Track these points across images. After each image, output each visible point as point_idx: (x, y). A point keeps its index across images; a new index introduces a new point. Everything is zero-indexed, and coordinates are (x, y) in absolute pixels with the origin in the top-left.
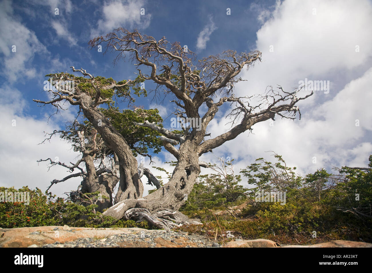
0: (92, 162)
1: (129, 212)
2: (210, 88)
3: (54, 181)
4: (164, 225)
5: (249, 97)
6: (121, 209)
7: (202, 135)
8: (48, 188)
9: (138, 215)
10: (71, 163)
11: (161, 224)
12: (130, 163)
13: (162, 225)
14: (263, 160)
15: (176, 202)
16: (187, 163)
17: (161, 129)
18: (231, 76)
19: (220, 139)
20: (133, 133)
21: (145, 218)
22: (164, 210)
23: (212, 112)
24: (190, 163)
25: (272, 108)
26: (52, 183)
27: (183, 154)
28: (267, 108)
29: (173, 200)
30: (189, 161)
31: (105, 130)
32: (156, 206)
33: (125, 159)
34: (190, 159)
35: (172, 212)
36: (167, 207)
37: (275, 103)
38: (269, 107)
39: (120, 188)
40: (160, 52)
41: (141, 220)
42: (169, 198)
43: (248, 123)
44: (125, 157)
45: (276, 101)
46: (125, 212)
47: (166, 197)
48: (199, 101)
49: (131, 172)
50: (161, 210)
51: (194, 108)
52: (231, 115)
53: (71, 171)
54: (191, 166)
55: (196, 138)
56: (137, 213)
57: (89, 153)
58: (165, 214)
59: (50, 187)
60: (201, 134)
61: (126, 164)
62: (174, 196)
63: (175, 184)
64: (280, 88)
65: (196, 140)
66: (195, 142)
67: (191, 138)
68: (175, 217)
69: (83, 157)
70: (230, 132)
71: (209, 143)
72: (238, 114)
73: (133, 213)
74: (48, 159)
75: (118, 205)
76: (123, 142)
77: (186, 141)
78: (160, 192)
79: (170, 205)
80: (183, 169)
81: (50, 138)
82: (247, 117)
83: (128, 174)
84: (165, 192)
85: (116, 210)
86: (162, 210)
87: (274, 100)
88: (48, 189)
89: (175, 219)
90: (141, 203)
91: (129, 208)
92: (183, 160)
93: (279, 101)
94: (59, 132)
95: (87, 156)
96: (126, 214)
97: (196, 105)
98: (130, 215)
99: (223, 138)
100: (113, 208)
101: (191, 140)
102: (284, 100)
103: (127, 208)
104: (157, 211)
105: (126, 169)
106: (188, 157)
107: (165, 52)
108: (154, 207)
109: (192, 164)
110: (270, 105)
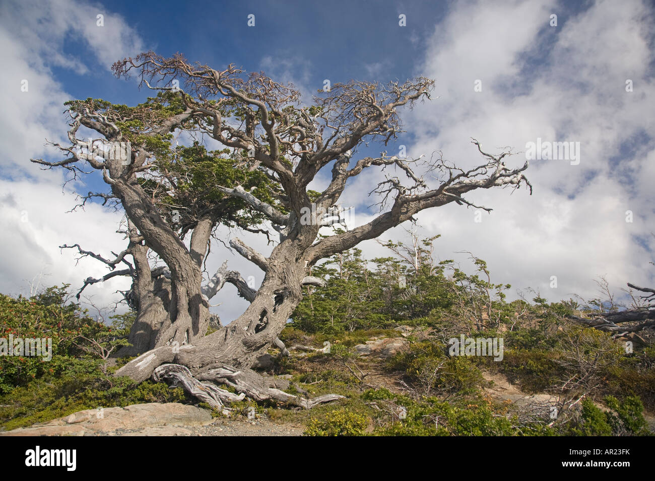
0: (143, 256)
1: (160, 370)
2: (326, 151)
3: (88, 279)
4: (208, 397)
5: (414, 160)
6: (148, 364)
7: (311, 232)
8: (80, 290)
9: (172, 376)
10: (113, 253)
11: (203, 396)
12: (184, 276)
13: (205, 396)
14: (452, 263)
15: (245, 354)
16: (279, 283)
17: (260, 204)
18: (363, 131)
19: (350, 238)
20: (225, 199)
21: (181, 383)
22: (220, 367)
23: (335, 191)
24: (285, 283)
25: (446, 188)
26: (86, 283)
27: (275, 266)
28: (438, 188)
29: (239, 350)
30: (283, 280)
31: (141, 222)
32: (208, 360)
33: (177, 269)
34: (286, 275)
35: (234, 372)
36: (228, 362)
37: (451, 180)
38: (442, 187)
39: (169, 317)
40: (224, 92)
41: (175, 385)
42: (233, 348)
43: (404, 211)
44: (177, 267)
45: (453, 176)
46: (155, 368)
47: (229, 345)
48: (307, 173)
49: (187, 291)
50: (215, 368)
51: (297, 187)
52: (376, 192)
53: (111, 269)
54: (285, 288)
55: (301, 238)
56: (170, 373)
57: (138, 242)
58: (219, 376)
59: (82, 289)
60: (309, 232)
61: (178, 277)
62: (242, 345)
63: (247, 322)
64: (476, 144)
65: (300, 241)
66: (299, 245)
67: (293, 236)
68: (236, 381)
69: (128, 247)
70: (369, 224)
71: (329, 243)
72: (388, 192)
73: (167, 372)
74: (75, 246)
75: (145, 357)
76: (173, 242)
77: (284, 242)
78: (221, 335)
79: (233, 359)
80: (269, 294)
81: (84, 204)
82: (399, 201)
83: (181, 294)
84: (229, 336)
85: (139, 367)
86: (217, 368)
87: (451, 174)
88: (81, 292)
89: (236, 384)
90: (181, 357)
91: (162, 362)
92: (272, 277)
93: (459, 176)
94: (97, 196)
95: (135, 245)
96: (156, 373)
97: (300, 180)
98: (162, 376)
99: (355, 236)
100: (136, 361)
101: (293, 241)
102: (468, 176)
103: (158, 362)
104: (209, 369)
105: (179, 287)
106: (284, 272)
107: (233, 93)
108: (204, 363)
109: (288, 285)
110: (442, 184)
